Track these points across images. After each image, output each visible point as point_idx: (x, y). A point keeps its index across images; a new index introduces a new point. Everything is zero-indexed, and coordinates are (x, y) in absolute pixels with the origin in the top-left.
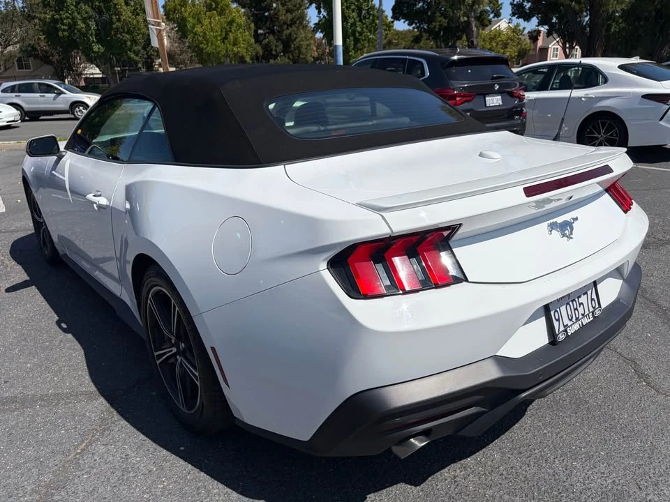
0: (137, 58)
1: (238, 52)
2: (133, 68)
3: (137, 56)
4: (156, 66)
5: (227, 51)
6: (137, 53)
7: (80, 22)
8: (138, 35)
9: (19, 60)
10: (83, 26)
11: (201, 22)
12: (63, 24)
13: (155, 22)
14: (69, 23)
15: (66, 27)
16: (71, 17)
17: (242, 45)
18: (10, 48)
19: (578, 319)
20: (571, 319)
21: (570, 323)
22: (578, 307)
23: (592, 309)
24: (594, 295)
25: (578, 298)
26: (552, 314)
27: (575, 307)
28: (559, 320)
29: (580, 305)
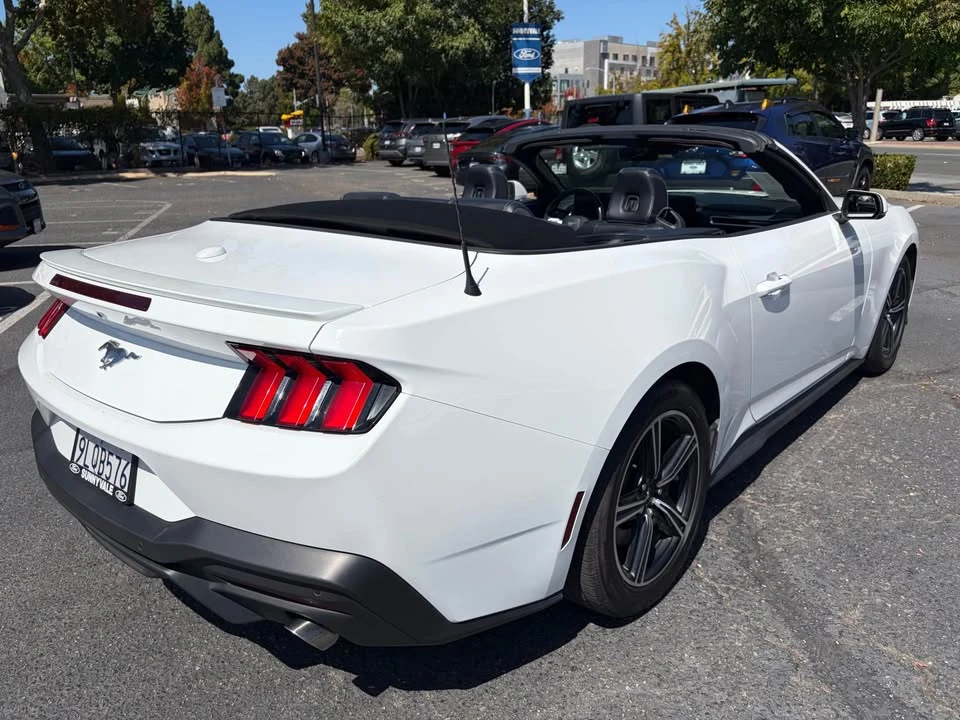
19: (99, 475)
20: (94, 467)
21: (91, 468)
22: (106, 463)
23: (118, 485)
24: (127, 473)
25: (110, 454)
26: (80, 436)
27: (103, 459)
28: (83, 450)
29: (108, 463)
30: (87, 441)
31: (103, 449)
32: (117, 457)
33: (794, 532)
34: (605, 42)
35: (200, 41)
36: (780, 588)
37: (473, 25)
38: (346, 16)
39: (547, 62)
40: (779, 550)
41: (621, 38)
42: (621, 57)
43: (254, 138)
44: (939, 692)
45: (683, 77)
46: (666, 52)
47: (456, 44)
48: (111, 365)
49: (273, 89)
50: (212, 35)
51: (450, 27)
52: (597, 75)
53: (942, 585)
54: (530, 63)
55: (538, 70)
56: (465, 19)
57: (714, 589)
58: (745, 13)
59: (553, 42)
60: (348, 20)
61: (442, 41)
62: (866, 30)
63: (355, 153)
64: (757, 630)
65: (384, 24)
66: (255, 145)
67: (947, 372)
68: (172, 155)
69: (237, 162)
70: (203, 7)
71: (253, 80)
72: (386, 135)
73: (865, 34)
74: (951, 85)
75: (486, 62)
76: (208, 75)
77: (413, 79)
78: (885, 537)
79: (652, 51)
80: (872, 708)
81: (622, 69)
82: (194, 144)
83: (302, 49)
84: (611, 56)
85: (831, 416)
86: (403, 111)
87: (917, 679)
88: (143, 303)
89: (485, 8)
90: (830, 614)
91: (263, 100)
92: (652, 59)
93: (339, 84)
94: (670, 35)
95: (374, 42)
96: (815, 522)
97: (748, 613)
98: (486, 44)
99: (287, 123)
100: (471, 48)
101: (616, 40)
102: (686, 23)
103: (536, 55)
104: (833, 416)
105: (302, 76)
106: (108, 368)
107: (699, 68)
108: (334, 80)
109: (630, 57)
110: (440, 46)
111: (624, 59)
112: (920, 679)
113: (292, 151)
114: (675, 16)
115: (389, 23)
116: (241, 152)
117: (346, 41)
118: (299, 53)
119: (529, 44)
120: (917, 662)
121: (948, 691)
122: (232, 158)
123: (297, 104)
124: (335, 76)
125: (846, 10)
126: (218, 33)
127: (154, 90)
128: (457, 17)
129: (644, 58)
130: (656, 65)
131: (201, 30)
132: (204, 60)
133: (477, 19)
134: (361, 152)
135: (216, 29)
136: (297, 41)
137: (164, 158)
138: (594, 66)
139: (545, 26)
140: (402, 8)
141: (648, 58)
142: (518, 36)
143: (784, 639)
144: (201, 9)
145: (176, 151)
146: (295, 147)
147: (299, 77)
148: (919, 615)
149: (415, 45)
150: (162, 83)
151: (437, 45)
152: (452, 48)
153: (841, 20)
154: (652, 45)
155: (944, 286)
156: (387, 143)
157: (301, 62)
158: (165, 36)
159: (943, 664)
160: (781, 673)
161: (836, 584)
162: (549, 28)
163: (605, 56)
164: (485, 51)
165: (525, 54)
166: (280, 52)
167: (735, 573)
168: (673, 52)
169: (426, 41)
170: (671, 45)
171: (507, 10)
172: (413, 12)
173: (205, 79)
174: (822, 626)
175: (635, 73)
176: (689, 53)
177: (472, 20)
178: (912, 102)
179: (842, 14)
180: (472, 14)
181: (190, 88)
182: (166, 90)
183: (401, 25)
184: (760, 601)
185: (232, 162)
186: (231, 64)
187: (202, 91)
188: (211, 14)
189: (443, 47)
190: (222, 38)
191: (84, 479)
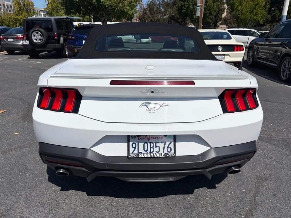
0: (210, 21)
1: (256, 18)
2: (208, 25)
3: (211, 20)
4: (218, 25)
5: (250, 18)
6: (211, 19)
7: (191, 6)
8: (213, 11)
9: (169, 21)
10: (192, 7)
11: (241, 5)
12: (185, 7)
13: (201, 5)
14: (187, 7)
15: (185, 8)
16: (188, 4)
17: (259, 15)
18: (165, 16)
19: (152, 152)
20: (146, 151)
21: (143, 152)
22: (154, 147)
23: (166, 152)
24: (172, 146)
25: (156, 143)
26: (131, 143)
27: (152, 146)
28: (135, 148)
29: (156, 146)
30: (137, 143)
31: (150, 143)
32: (162, 142)
79: (7, 3)
88: (192, 83)
153: (101, 2)
170: (17, 2)
191: (142, 157)
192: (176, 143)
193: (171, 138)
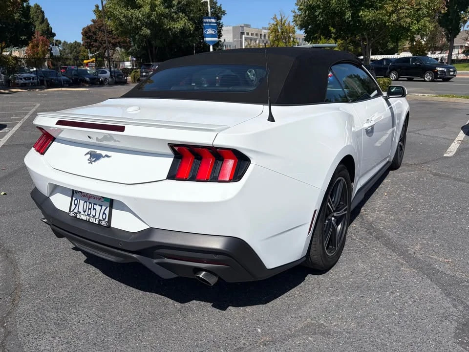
19: (88, 215)
20: (85, 212)
21: (82, 213)
22: (92, 209)
23: (101, 218)
24: (107, 212)
25: (95, 204)
26: (74, 199)
27: (90, 207)
28: (76, 205)
29: (94, 209)
30: (78, 200)
31: (90, 203)
32: (99, 205)
33: (385, 222)
34: (243, 27)
35: (37, 23)
36: (386, 240)
37: (184, 17)
38: (122, 12)
39: (219, 35)
40: (382, 228)
41: (250, 25)
42: (250, 34)
43: (73, 72)
44: (456, 269)
45: (280, 44)
46: (272, 32)
47: (176, 26)
48: (94, 161)
49: (75, 48)
50: (44, 20)
51: (173, 17)
52: (239, 42)
53: (447, 235)
54: (212, 36)
55: (216, 39)
56: (180, 14)
57: (362, 243)
58: (317, 13)
59: (222, 26)
60: (122, 13)
61: (169, 25)
62: (370, 22)
63: (127, 79)
64: (383, 254)
65: (140, 16)
66: (75, 75)
67: (426, 163)
68: (31, 80)
69: (66, 83)
70: (38, 6)
71: (65, 43)
72: (143, 70)
73: (370, 24)
74: (399, 48)
75: (191, 35)
76: (42, 40)
77: (156, 43)
78: (421, 221)
79: (265, 32)
80: (434, 275)
81: (251, 40)
82: (43, 75)
83: (95, 27)
84: (245, 33)
85: (385, 181)
86: (151, 59)
87: (447, 266)
88: (122, 129)
89: (190, 9)
90: (408, 247)
91: (71, 53)
92: (265, 36)
93: (115, 45)
94: (273, 24)
95: (135, 24)
96: (392, 217)
97: (377, 249)
98: (191, 26)
99: (87, 65)
100: (184, 28)
101: (248, 26)
102: (280, 19)
103: (215, 32)
104: (386, 181)
105: (96, 41)
106: (93, 163)
107: (287, 40)
108: (112, 43)
109: (254, 34)
110: (168, 27)
111: (252, 35)
112: (449, 265)
113: (95, 78)
114: (275, 15)
115: (143, 15)
116: (67, 78)
117: (121, 24)
118: (93, 29)
119: (212, 27)
120: (446, 260)
121: (459, 268)
122: (63, 82)
123: (90, 55)
124: (113, 41)
125: (361, 13)
126: (46, 19)
127: (15, 48)
128: (176, 13)
129: (261, 35)
130: (267, 38)
131: (38, 17)
132: (40, 33)
133: (186, 15)
134: (129, 78)
135: (45, 17)
136: (92, 23)
137: (27, 82)
138: (238, 38)
139: (218, 18)
140: (149, 8)
141: (263, 35)
142: (206, 23)
143: (395, 256)
144: (38, 7)
145: (33, 78)
146: (96, 77)
147: (94, 42)
148: (442, 246)
149: (156, 27)
150: (19, 44)
151: (167, 26)
152: (174, 28)
153: (359, 17)
154: (265, 29)
155: (415, 131)
156: (144, 74)
157: (95, 33)
158: (20, 20)
159: (455, 260)
160: (397, 267)
161: (407, 238)
162: (220, 19)
163: (243, 33)
164: (190, 30)
165: (210, 31)
166: (83, 29)
167: (368, 237)
168: (275, 32)
169: (161, 24)
170: (274, 29)
171: (200, 10)
172: (155, 10)
173: (41, 42)
174: (407, 251)
175: (258, 42)
176: (282, 33)
177: (184, 15)
178: (383, 56)
179: (360, 14)
180: (184, 11)
181: (33, 47)
182: (21, 48)
183: (149, 16)
184: (380, 245)
185: (64, 84)
186: (54, 35)
187: (39, 49)
188: (42, 10)
189: (170, 28)
190: (48, 22)
191: (79, 218)
192: (113, 210)
193: (107, 201)
